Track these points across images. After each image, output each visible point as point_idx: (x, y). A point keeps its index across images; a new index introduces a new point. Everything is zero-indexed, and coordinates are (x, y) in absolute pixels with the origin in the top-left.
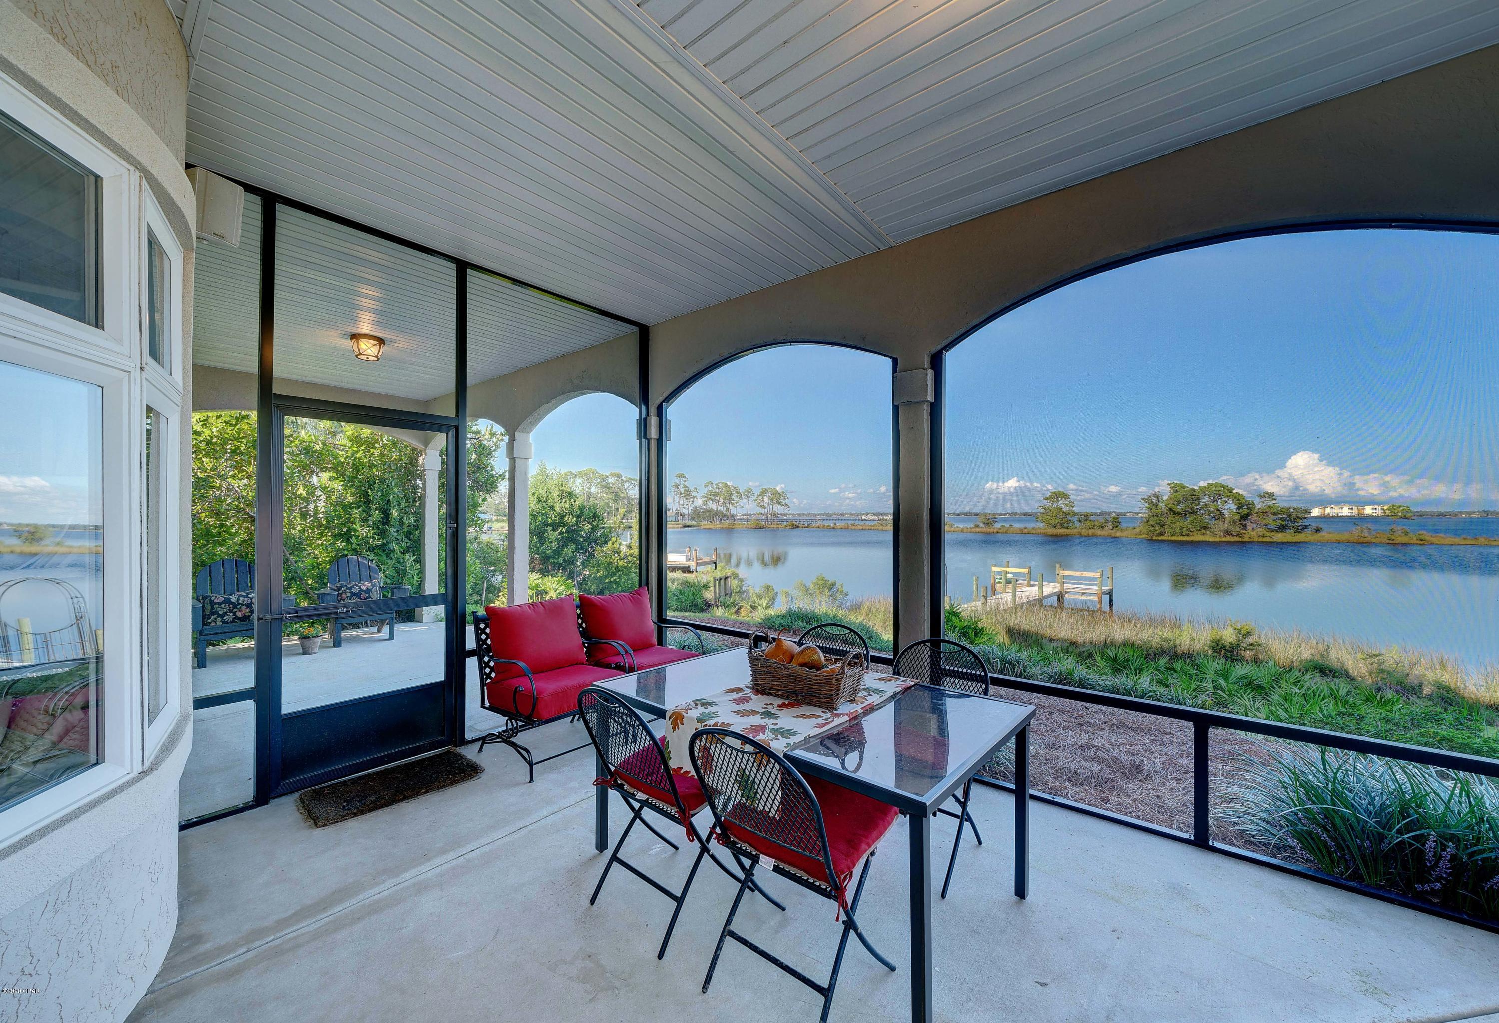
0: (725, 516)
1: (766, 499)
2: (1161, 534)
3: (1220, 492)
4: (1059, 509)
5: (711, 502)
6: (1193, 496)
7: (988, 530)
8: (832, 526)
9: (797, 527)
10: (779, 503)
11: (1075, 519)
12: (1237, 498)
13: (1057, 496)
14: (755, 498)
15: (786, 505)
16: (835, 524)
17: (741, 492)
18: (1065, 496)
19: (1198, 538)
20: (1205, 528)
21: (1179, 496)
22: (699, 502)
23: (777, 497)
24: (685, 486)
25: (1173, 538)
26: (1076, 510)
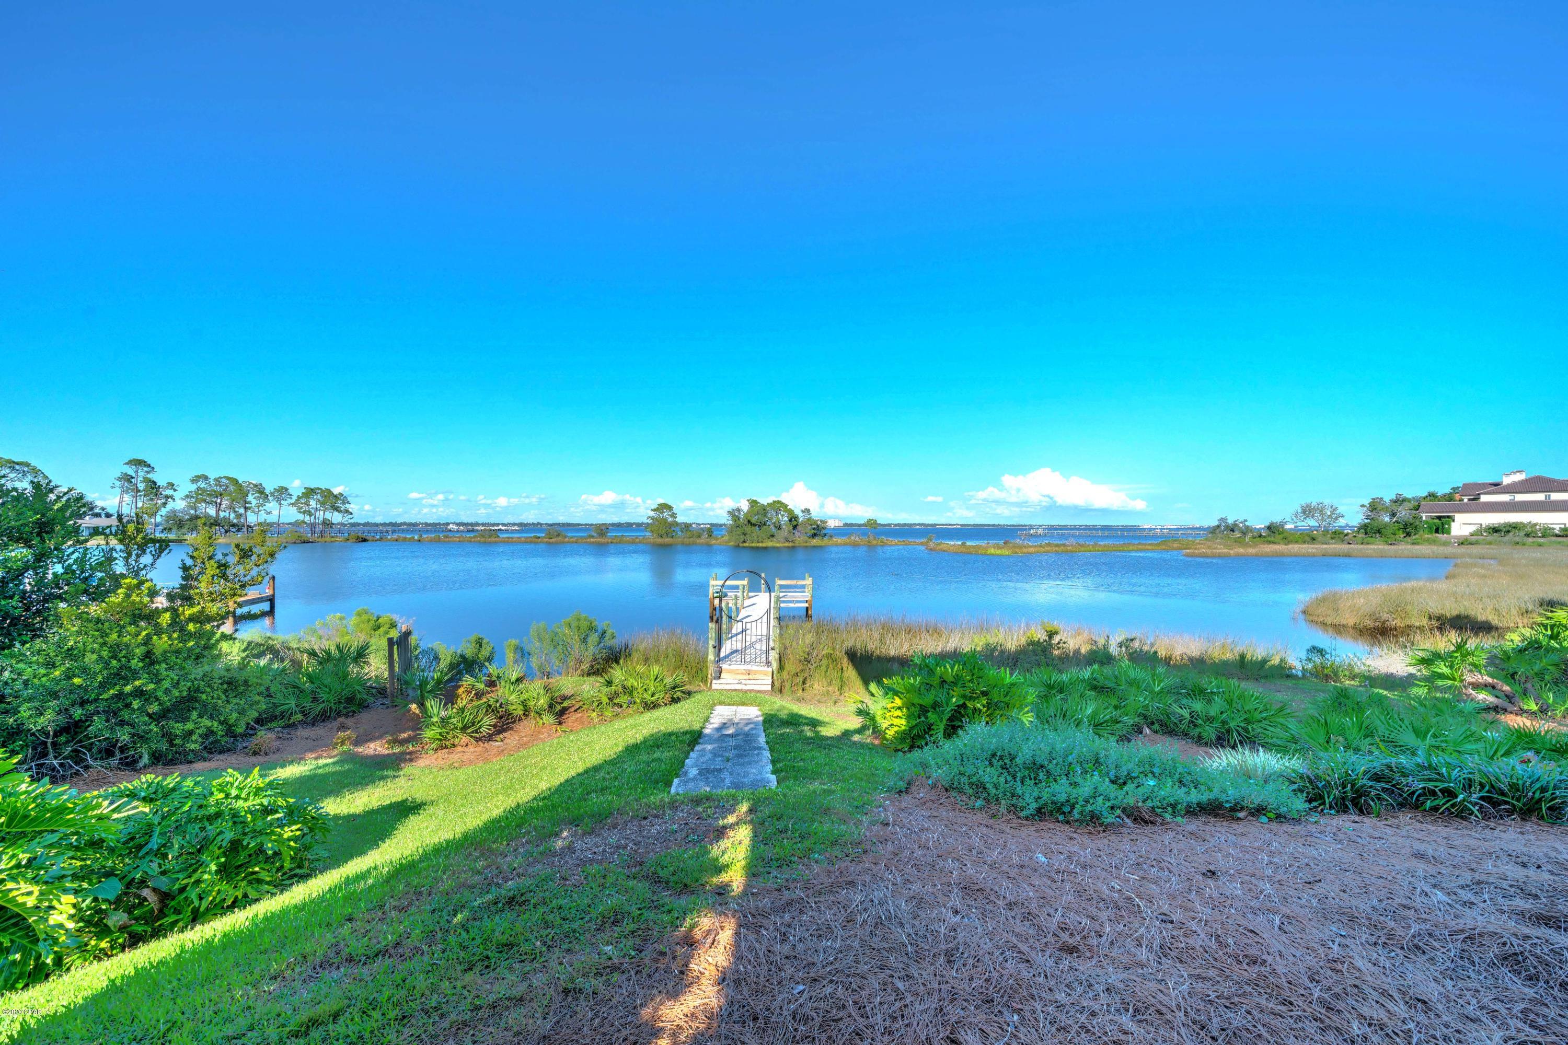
0: (234, 525)
1: (313, 503)
2: (744, 542)
3: (779, 506)
4: (665, 520)
5: (204, 505)
6: (764, 510)
7: (602, 540)
8: (416, 537)
9: (364, 540)
10: (337, 509)
11: (678, 529)
12: (790, 512)
13: (663, 507)
14: (293, 501)
15: (347, 511)
16: (421, 536)
17: (267, 492)
18: (670, 508)
19: (769, 544)
20: (773, 536)
21: (756, 509)
22: (179, 504)
23: (333, 500)
24: (146, 480)
25: (753, 545)
26: (680, 519)
